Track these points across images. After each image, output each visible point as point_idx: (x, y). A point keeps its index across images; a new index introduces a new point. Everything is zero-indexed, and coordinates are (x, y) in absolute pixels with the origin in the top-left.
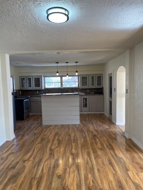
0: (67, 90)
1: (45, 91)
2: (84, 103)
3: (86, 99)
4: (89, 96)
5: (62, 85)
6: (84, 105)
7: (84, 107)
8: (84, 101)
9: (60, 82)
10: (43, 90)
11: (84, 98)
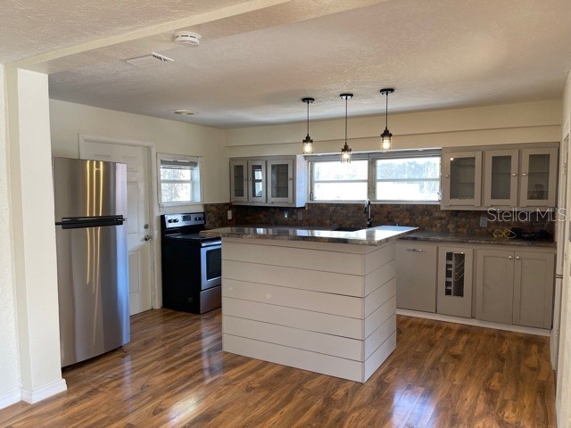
0: (389, 213)
1: (309, 211)
2: (448, 274)
3: (461, 257)
4: (476, 247)
5: (372, 190)
6: (448, 284)
7: (448, 292)
8: (448, 266)
9: (366, 178)
10: (304, 208)
11: (449, 256)
